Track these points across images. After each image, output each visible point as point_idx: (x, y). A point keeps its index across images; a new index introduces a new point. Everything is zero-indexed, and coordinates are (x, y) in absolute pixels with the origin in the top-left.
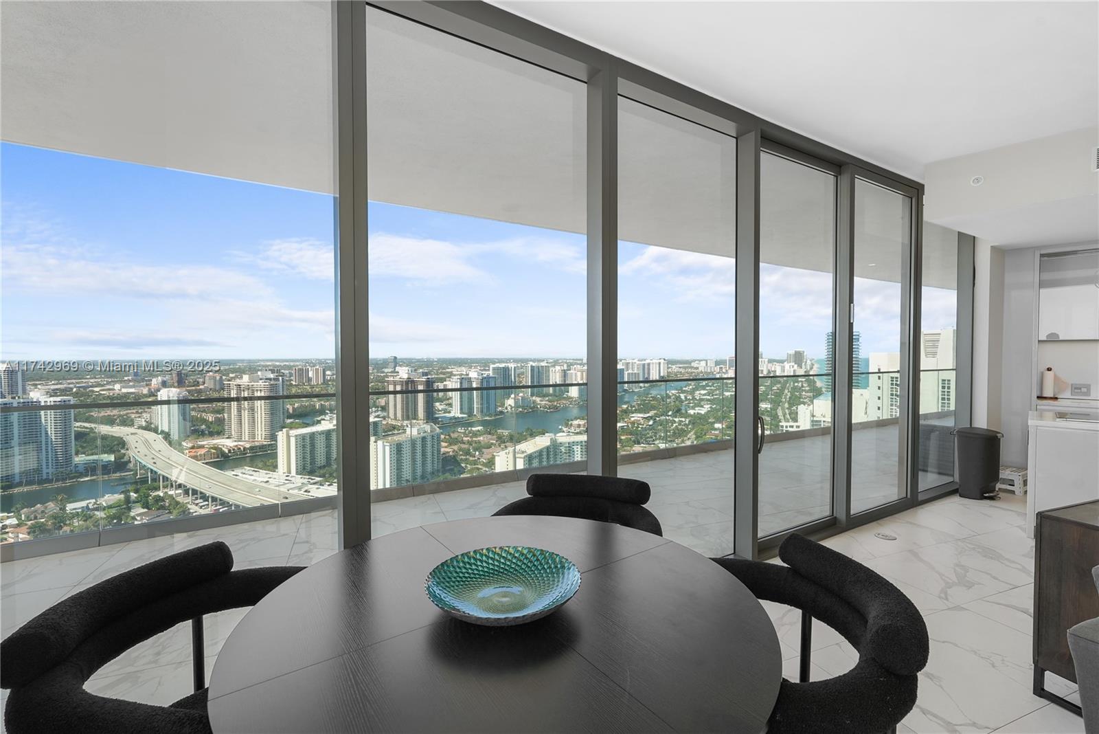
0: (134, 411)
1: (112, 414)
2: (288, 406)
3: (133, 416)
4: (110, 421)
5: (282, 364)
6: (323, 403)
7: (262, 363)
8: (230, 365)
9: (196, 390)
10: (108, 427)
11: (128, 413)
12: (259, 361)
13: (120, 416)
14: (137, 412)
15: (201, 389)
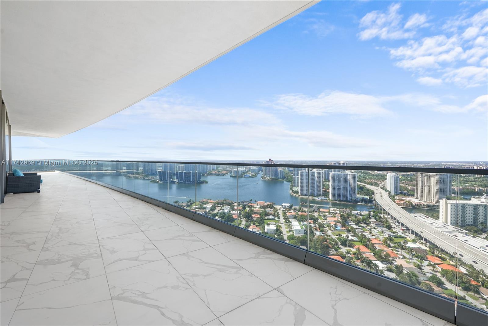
0: (380, 181)
1: (372, 181)
2: (455, 187)
3: (379, 183)
4: (371, 184)
5: (457, 164)
6: (481, 188)
7: (445, 164)
8: (426, 164)
9: (406, 174)
10: (370, 186)
11: (378, 182)
12: (443, 162)
13: (375, 182)
14: (381, 182)
15: (409, 174)
